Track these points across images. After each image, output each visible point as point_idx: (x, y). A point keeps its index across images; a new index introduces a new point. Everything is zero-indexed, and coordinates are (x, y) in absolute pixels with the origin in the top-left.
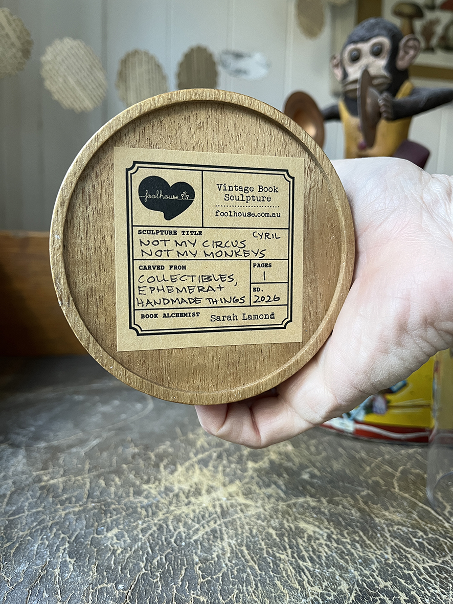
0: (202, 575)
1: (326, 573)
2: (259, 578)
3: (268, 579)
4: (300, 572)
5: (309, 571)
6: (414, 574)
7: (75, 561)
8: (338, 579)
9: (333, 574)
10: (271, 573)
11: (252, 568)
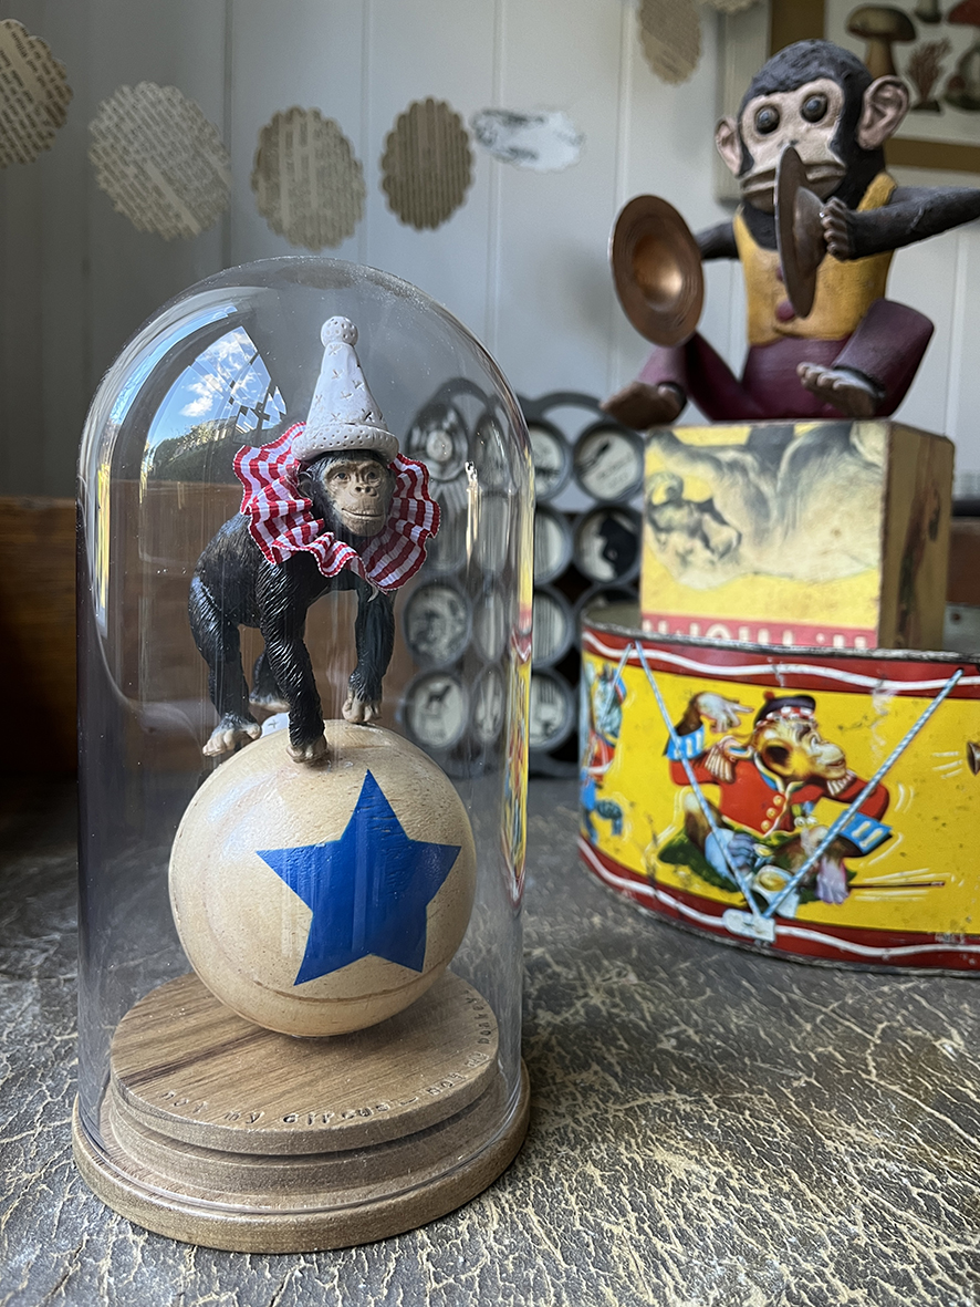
0: (434, 1273)
1: (714, 1267)
2: (564, 1280)
3: (584, 1283)
4: (656, 1267)
5: (678, 1263)
6: (917, 1270)
7: (146, 1241)
8: (744, 1284)
9: (733, 1269)
10: (593, 1270)
11: (547, 1256)
